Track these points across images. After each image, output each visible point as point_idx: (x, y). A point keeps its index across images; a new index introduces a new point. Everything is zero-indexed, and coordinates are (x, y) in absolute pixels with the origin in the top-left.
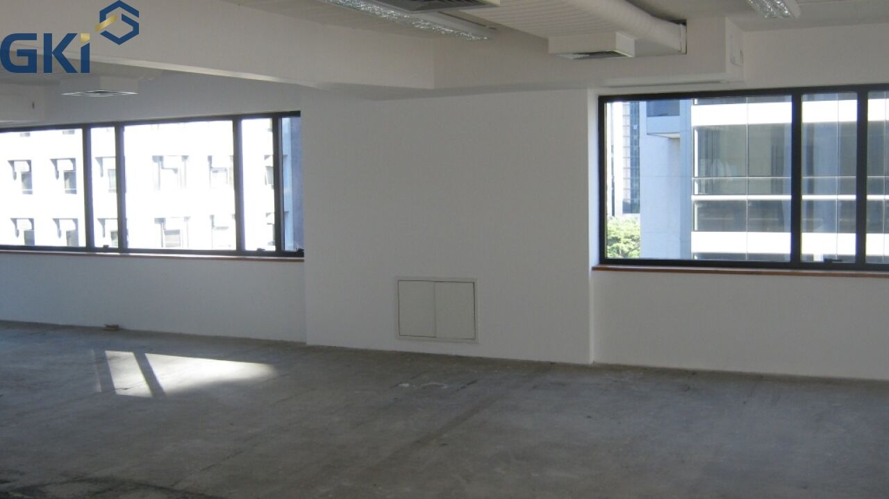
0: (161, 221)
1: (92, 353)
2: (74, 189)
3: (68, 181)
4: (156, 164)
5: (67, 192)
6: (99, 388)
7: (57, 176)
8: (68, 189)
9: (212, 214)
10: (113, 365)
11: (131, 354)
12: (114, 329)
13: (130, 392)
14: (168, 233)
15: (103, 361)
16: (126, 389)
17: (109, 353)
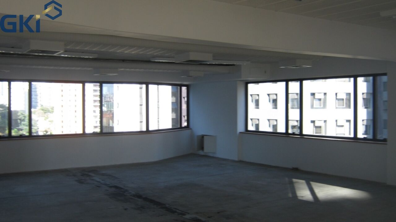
0: (313, 122)
1: (287, 179)
2: (276, 107)
3: (274, 103)
4: (312, 97)
5: (273, 108)
6: (290, 195)
7: (270, 101)
8: (274, 107)
9: (336, 119)
10: (296, 186)
11: (303, 181)
12: (296, 170)
13: (304, 199)
14: (316, 127)
15: (292, 183)
16: (302, 197)
17: (294, 180)
